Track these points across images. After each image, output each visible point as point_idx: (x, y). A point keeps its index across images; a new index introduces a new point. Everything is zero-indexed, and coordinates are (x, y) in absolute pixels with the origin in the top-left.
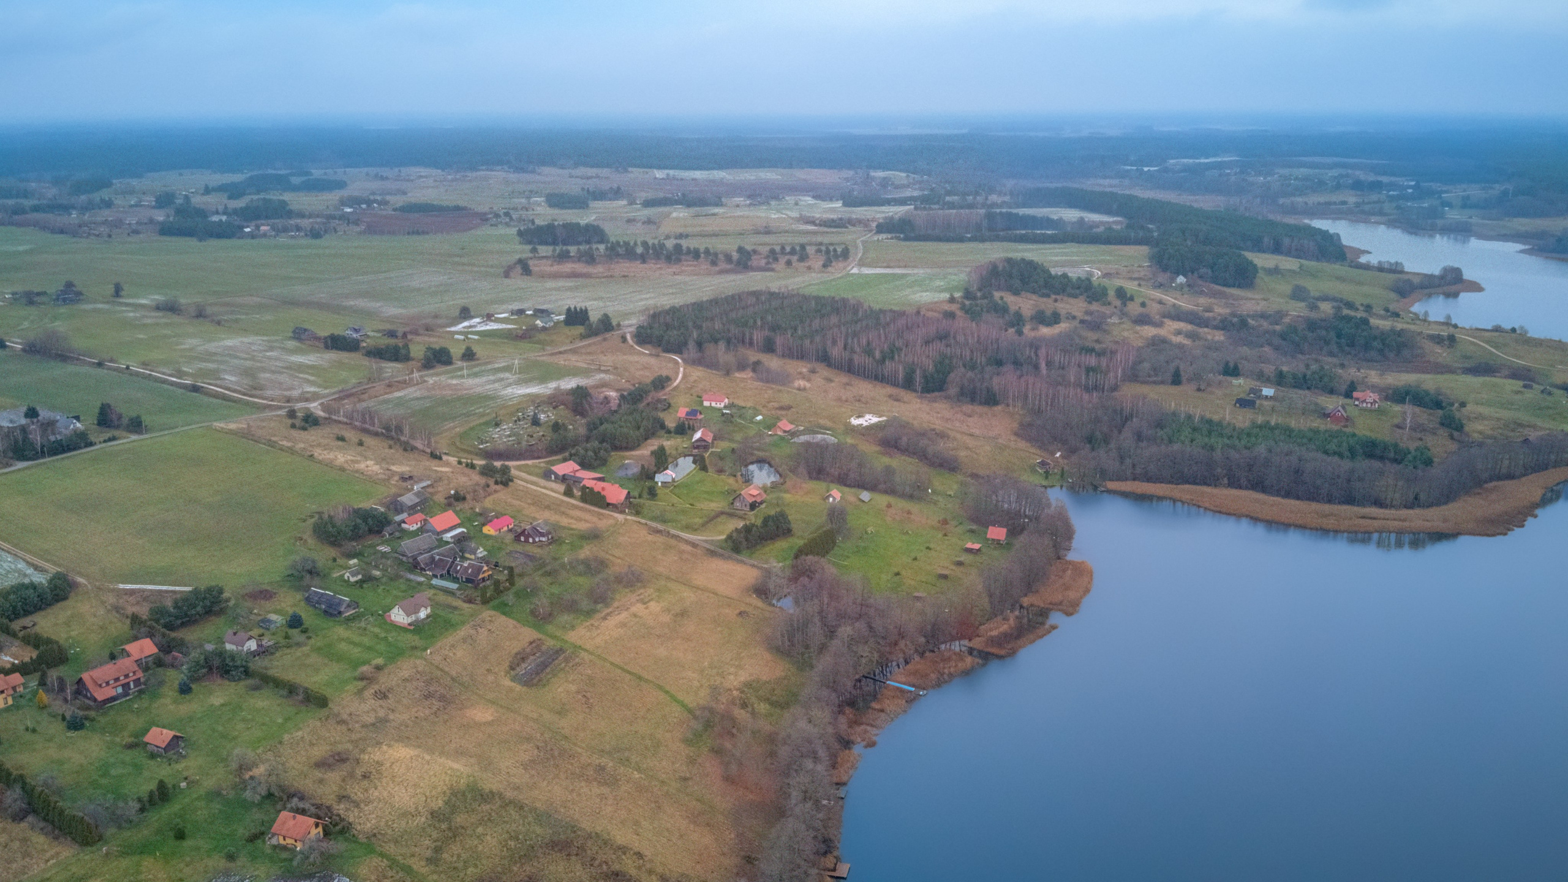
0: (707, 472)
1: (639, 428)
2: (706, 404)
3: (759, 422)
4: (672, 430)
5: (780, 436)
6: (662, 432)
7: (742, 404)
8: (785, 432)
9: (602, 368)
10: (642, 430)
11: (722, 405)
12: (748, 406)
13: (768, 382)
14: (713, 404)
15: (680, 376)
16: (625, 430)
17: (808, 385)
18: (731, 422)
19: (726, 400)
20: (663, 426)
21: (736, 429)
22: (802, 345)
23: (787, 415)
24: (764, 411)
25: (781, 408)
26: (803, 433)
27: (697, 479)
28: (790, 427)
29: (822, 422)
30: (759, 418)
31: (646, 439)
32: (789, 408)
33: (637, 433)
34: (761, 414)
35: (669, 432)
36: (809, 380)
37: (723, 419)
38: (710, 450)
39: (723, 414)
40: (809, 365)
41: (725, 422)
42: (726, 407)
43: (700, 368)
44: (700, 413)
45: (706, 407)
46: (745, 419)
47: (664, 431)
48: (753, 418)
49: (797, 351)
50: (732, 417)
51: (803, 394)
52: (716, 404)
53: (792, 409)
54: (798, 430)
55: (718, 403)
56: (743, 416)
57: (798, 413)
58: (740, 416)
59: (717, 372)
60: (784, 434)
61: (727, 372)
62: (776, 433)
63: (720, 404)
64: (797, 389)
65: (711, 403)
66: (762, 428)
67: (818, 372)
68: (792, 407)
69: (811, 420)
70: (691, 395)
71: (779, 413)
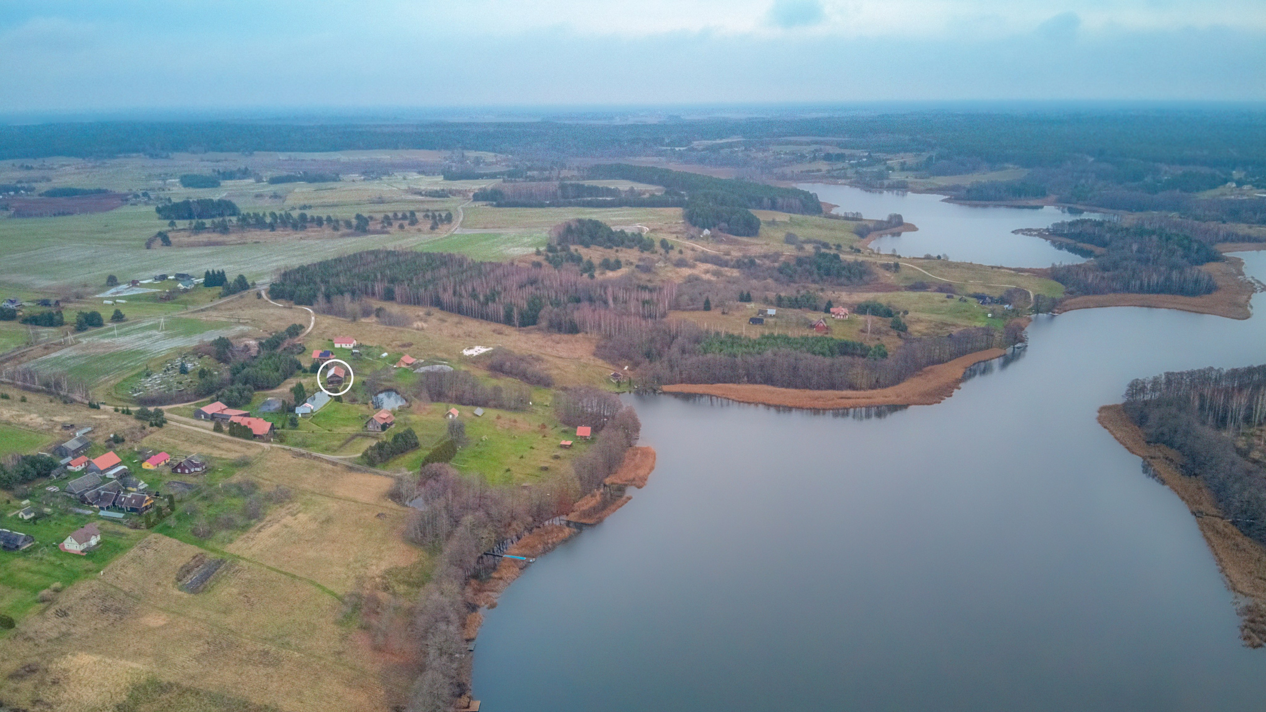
0: (342, 402)
1: (278, 370)
2: (337, 346)
3: (385, 358)
4: (308, 369)
5: (404, 368)
6: (300, 372)
7: (368, 344)
8: (408, 364)
9: (241, 321)
10: (280, 371)
11: (352, 346)
12: (375, 344)
13: (390, 325)
14: (344, 346)
15: (312, 324)
16: (265, 372)
17: (425, 325)
19: (355, 342)
20: (299, 367)
21: (365, 365)
22: (417, 294)
23: (408, 350)
24: (389, 348)
25: (404, 346)
26: (422, 365)
27: (333, 409)
28: (412, 360)
29: (439, 354)
30: (385, 354)
31: (285, 379)
32: (410, 345)
33: (276, 374)
34: (387, 352)
35: (304, 371)
36: (425, 321)
37: (353, 357)
39: (353, 354)
40: (425, 309)
41: (354, 360)
42: (354, 347)
43: (330, 316)
44: (332, 354)
45: (337, 348)
46: (372, 356)
47: (301, 371)
48: (380, 355)
49: (414, 298)
50: (361, 355)
51: (422, 333)
52: (346, 345)
53: (412, 346)
54: (419, 362)
55: (348, 345)
56: (371, 354)
57: (418, 349)
58: (368, 354)
59: (345, 319)
60: (407, 367)
61: (354, 318)
62: (400, 366)
63: (350, 345)
64: (416, 329)
65: (341, 345)
66: (387, 363)
67: (433, 314)
68: (412, 344)
69: (430, 353)
70: (323, 339)
71: (402, 349)
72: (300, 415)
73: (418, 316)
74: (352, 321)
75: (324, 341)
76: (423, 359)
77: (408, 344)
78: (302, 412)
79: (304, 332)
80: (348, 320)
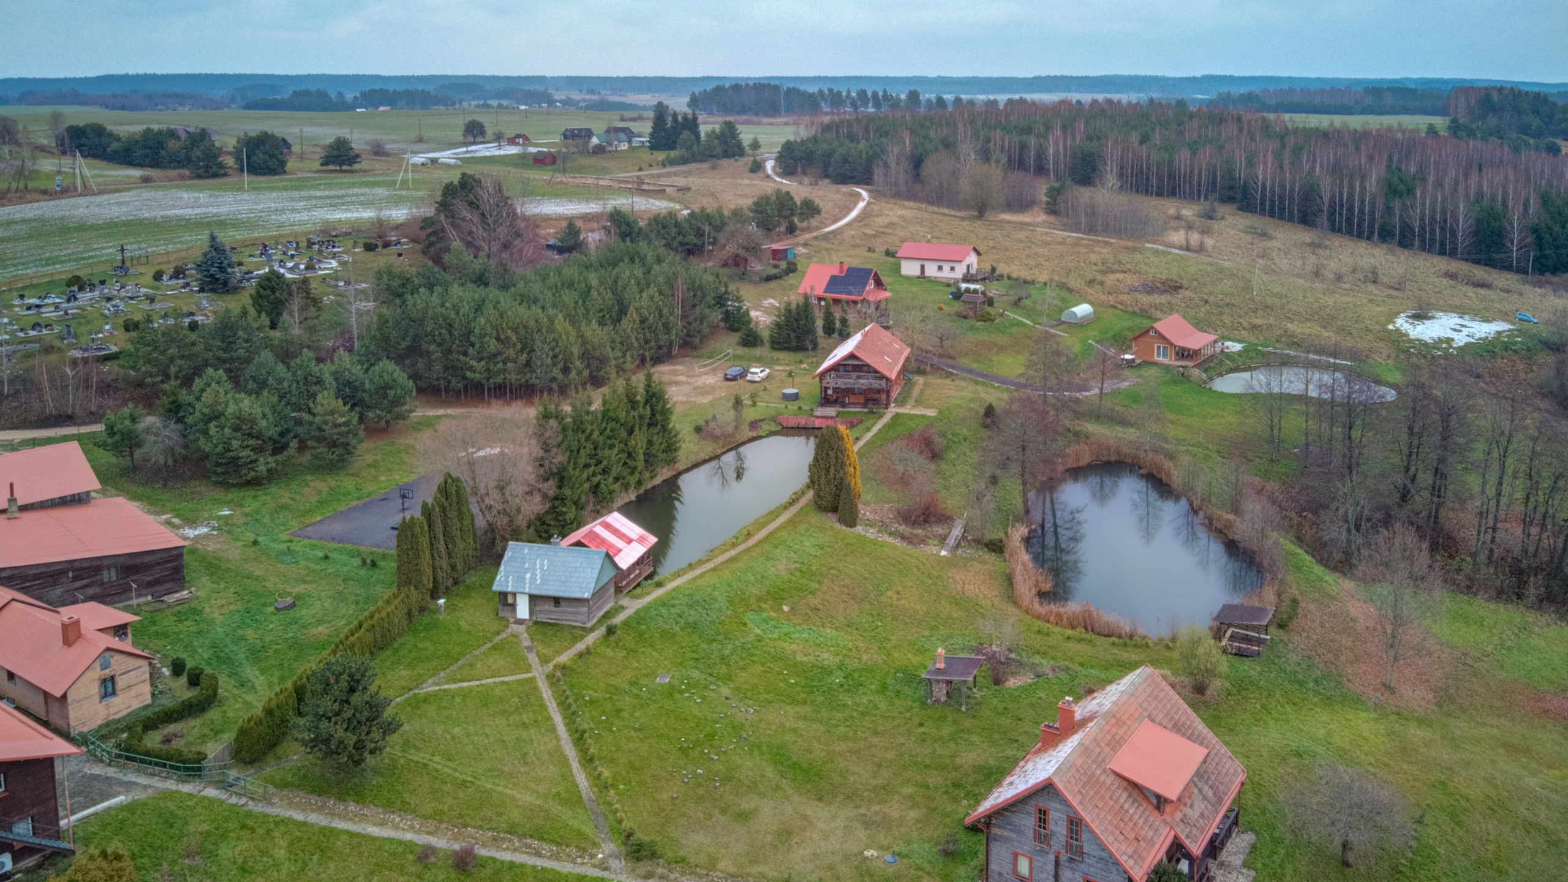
0: (850, 519)
2: (910, 269)
3: (1082, 324)
4: (765, 334)
5: (1166, 368)
7: (1017, 270)
8: (1184, 354)
9: (645, 187)
10: (628, 324)
11: (960, 271)
12: (1043, 277)
13: (1091, 230)
14: (931, 270)
15: (854, 214)
17: (1208, 241)
18: (987, 318)
19: (972, 259)
20: (736, 322)
21: (1001, 339)
22: (1169, 163)
23: (1174, 306)
24: (1092, 292)
25: (1150, 289)
26: (1238, 364)
28: (1197, 340)
29: (1295, 328)
30: (1083, 309)
32: (1174, 287)
35: (751, 340)
36: (1204, 232)
37: (958, 306)
38: (893, 410)
39: (957, 296)
42: (967, 279)
43: (912, 204)
44: (879, 283)
45: (908, 278)
46: (1032, 312)
47: (735, 337)
48: (1061, 311)
50: (990, 302)
51: (1202, 258)
52: (940, 268)
53: (1181, 291)
54: (1222, 351)
55: (946, 267)
56: (1027, 302)
57: (1206, 302)
58: (1016, 303)
59: (953, 212)
60: (1179, 363)
61: (981, 209)
62: (1151, 360)
63: (952, 269)
64: (1181, 248)
65: (923, 267)
66: (1097, 342)
67: (1223, 218)
68: (1181, 287)
69: (1258, 322)
70: (870, 250)
71: (1145, 299)
72: (523, 610)
73: (1178, 217)
74: (974, 218)
75: (870, 254)
76: (1239, 341)
77: (1163, 284)
78: (538, 582)
79: (818, 228)
80: (964, 214)
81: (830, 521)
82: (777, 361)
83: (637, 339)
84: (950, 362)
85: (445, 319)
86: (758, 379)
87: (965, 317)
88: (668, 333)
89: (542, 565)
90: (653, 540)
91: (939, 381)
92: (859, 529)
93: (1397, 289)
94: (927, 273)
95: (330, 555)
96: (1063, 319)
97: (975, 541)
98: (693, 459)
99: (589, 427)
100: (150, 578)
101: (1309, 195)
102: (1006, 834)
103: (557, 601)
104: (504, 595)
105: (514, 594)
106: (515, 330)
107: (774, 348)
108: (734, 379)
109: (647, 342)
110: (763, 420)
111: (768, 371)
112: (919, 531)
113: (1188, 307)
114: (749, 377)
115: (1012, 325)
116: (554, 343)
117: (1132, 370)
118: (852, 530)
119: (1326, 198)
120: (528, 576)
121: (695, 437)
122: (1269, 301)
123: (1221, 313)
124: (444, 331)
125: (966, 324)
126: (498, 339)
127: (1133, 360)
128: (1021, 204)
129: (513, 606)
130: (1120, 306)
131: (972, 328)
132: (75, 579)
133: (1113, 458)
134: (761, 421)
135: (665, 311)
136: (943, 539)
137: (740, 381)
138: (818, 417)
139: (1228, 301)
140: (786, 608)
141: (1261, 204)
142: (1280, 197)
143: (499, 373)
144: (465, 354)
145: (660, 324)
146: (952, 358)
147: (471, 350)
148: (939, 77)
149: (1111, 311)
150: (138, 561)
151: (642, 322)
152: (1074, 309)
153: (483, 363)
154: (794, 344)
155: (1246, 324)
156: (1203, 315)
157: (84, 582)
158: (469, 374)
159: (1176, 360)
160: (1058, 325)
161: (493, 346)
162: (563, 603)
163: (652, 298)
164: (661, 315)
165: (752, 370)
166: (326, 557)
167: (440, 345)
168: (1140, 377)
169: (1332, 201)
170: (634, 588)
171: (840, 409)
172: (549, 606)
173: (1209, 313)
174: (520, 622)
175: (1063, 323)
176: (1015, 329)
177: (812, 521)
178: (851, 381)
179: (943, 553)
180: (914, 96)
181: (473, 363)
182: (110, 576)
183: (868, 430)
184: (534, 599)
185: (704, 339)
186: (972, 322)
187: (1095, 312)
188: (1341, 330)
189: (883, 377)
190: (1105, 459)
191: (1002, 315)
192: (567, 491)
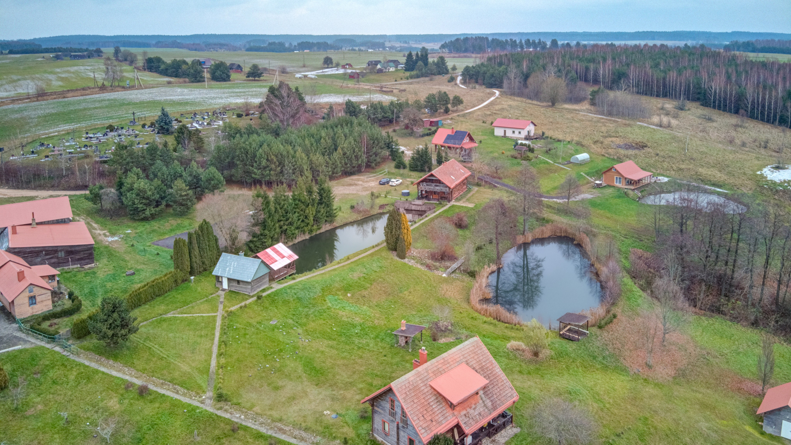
0: (402, 256)
2: (499, 132)
3: (582, 164)
4: (407, 162)
5: (619, 189)
8: (630, 182)
11: (524, 133)
13: (610, 114)
14: (509, 133)
17: (674, 122)
18: (527, 159)
19: (531, 128)
20: (396, 156)
22: (664, 79)
23: (636, 156)
24: (596, 148)
25: (628, 147)
26: (662, 189)
28: (637, 174)
29: (703, 171)
30: (583, 156)
32: (642, 146)
34: (589, 152)
36: (676, 117)
37: (513, 152)
38: (453, 203)
40: (674, 103)
41: (510, 159)
42: (527, 138)
43: (519, 99)
44: (471, 139)
45: (497, 137)
46: (555, 157)
47: (393, 164)
48: (571, 156)
49: (658, 87)
51: (667, 131)
52: (514, 132)
53: (645, 148)
54: (655, 182)
55: (517, 131)
56: (553, 152)
57: (657, 155)
58: (547, 152)
59: (539, 103)
60: (627, 187)
61: (553, 102)
62: (612, 184)
63: (520, 133)
64: (657, 125)
65: (505, 131)
66: (586, 174)
67: (689, 110)
68: (646, 146)
69: (683, 167)
70: (484, 122)
71: (622, 152)
72: (225, 285)
73: (662, 109)
74: (549, 106)
75: (484, 124)
76: (667, 177)
77: (637, 144)
78: (231, 272)
79: (462, 110)
80: (545, 104)
81: (393, 256)
82: (410, 177)
83: (341, 163)
84: (498, 180)
85: (245, 149)
86: (394, 185)
87: (516, 158)
88: (358, 160)
89: (234, 265)
90: (296, 257)
91: (485, 190)
92: (406, 260)
93: (778, 152)
94: (507, 135)
95: (160, 253)
96: (571, 161)
97: (464, 270)
98: (345, 221)
99: (283, 203)
100: (79, 257)
101: (740, 97)
102: (379, 410)
103: (238, 282)
104: (217, 278)
105: (222, 277)
106: (276, 156)
107: (411, 170)
108: (384, 184)
109: (346, 164)
110: (387, 205)
111: (401, 181)
112: (437, 264)
113: (646, 157)
114: (390, 183)
115: (541, 163)
116: (295, 163)
117: (599, 189)
118: (402, 260)
119: (750, 101)
120: (228, 269)
121: (349, 211)
122: (695, 156)
123: (664, 161)
124: (244, 155)
125: (515, 161)
126: (267, 160)
127: (601, 184)
128: (578, 100)
129: (221, 283)
130: (607, 155)
131: (518, 163)
132: (46, 255)
133: (563, 235)
134: (386, 205)
135: (356, 149)
136: (447, 268)
137: (386, 185)
138: (414, 205)
139: (671, 154)
140: (349, 295)
141: (714, 102)
142: (724, 99)
143: (268, 175)
144: (252, 166)
145: (353, 156)
146: (500, 178)
147: (255, 164)
148: (584, 32)
149: (601, 158)
150: (73, 249)
151: (344, 154)
152: (577, 156)
153: (260, 171)
154: (419, 168)
155: (675, 168)
156: (652, 161)
157: (50, 256)
158: (253, 176)
159: (626, 185)
160: (567, 164)
161: (264, 163)
162: (241, 283)
163: (350, 143)
164: (354, 151)
165: (392, 180)
166: (158, 254)
167: (242, 161)
168: (600, 193)
169: (753, 102)
170: (282, 279)
171: (426, 201)
172: (235, 284)
173: (656, 161)
174: (223, 290)
175: (572, 163)
176: (541, 165)
177: (383, 255)
178: (432, 187)
179: (444, 275)
180: (554, 42)
181: (255, 170)
182: (62, 254)
183: (435, 212)
184: (230, 280)
185: (378, 164)
186: (519, 160)
187: (591, 158)
188: (729, 174)
189: (447, 186)
190: (559, 234)
191: (536, 158)
192: (266, 232)
